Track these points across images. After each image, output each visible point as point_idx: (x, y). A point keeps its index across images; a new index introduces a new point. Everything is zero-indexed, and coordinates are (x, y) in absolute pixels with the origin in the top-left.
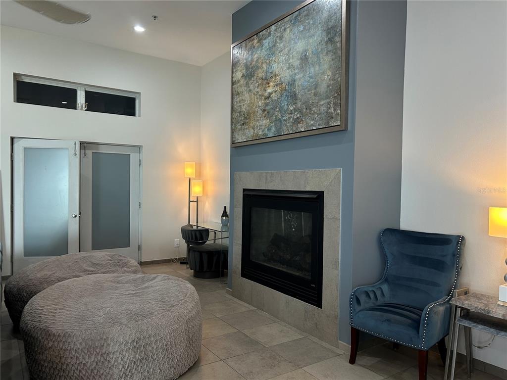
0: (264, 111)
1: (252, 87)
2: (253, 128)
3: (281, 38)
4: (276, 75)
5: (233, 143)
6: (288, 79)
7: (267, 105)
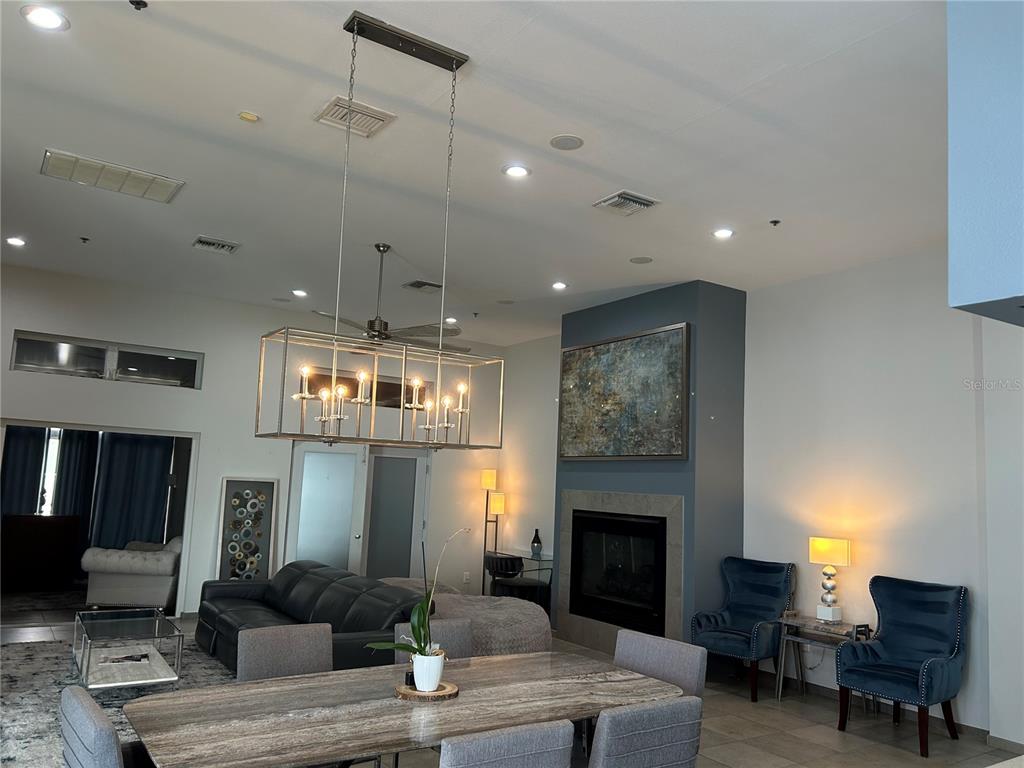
0: (601, 427)
1: (586, 399)
2: (587, 443)
3: (621, 358)
4: (615, 394)
5: (560, 456)
6: (628, 400)
7: (605, 422)
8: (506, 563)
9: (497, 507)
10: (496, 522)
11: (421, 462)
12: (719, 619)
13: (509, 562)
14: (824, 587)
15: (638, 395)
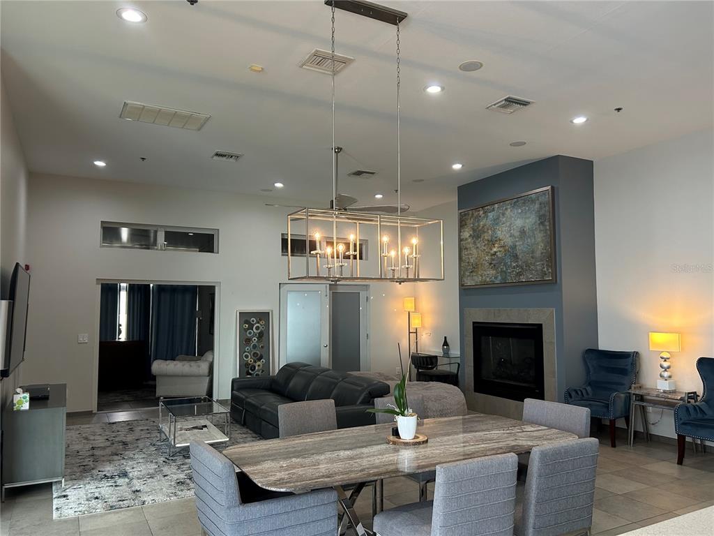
0: (491, 264)
1: (479, 245)
2: (481, 276)
3: (503, 214)
4: (500, 240)
5: (461, 285)
6: (510, 243)
7: (493, 260)
8: (427, 361)
9: (416, 323)
10: (416, 333)
11: (363, 295)
12: (584, 392)
13: (428, 359)
14: (662, 367)
15: (517, 239)
